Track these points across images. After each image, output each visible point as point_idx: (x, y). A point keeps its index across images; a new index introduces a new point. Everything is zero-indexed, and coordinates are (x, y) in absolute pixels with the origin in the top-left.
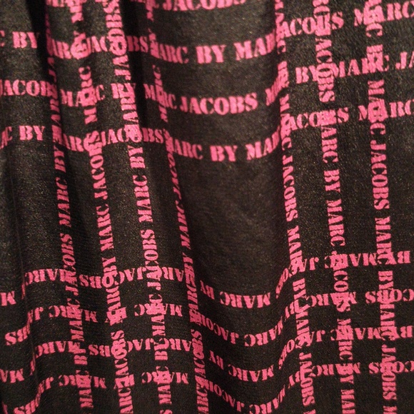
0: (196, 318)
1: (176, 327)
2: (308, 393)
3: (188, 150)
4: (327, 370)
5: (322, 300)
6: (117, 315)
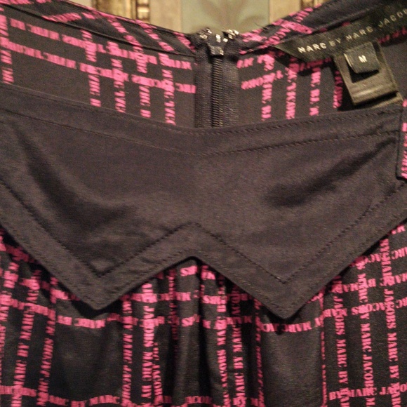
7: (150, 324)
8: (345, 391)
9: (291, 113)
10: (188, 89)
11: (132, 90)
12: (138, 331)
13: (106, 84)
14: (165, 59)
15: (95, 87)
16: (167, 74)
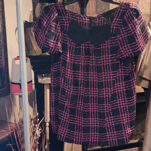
0: (97, 76)
1: (96, 77)
2: (104, 82)
3: (97, 65)
4: (105, 80)
5: (105, 75)
6: (92, 75)
7: (84, 47)
8: (105, 56)
9: (100, 25)
10: (89, 22)
11: (83, 22)
12: (83, 48)
13: (80, 22)
14: (86, 19)
15: (79, 22)
16: (87, 21)
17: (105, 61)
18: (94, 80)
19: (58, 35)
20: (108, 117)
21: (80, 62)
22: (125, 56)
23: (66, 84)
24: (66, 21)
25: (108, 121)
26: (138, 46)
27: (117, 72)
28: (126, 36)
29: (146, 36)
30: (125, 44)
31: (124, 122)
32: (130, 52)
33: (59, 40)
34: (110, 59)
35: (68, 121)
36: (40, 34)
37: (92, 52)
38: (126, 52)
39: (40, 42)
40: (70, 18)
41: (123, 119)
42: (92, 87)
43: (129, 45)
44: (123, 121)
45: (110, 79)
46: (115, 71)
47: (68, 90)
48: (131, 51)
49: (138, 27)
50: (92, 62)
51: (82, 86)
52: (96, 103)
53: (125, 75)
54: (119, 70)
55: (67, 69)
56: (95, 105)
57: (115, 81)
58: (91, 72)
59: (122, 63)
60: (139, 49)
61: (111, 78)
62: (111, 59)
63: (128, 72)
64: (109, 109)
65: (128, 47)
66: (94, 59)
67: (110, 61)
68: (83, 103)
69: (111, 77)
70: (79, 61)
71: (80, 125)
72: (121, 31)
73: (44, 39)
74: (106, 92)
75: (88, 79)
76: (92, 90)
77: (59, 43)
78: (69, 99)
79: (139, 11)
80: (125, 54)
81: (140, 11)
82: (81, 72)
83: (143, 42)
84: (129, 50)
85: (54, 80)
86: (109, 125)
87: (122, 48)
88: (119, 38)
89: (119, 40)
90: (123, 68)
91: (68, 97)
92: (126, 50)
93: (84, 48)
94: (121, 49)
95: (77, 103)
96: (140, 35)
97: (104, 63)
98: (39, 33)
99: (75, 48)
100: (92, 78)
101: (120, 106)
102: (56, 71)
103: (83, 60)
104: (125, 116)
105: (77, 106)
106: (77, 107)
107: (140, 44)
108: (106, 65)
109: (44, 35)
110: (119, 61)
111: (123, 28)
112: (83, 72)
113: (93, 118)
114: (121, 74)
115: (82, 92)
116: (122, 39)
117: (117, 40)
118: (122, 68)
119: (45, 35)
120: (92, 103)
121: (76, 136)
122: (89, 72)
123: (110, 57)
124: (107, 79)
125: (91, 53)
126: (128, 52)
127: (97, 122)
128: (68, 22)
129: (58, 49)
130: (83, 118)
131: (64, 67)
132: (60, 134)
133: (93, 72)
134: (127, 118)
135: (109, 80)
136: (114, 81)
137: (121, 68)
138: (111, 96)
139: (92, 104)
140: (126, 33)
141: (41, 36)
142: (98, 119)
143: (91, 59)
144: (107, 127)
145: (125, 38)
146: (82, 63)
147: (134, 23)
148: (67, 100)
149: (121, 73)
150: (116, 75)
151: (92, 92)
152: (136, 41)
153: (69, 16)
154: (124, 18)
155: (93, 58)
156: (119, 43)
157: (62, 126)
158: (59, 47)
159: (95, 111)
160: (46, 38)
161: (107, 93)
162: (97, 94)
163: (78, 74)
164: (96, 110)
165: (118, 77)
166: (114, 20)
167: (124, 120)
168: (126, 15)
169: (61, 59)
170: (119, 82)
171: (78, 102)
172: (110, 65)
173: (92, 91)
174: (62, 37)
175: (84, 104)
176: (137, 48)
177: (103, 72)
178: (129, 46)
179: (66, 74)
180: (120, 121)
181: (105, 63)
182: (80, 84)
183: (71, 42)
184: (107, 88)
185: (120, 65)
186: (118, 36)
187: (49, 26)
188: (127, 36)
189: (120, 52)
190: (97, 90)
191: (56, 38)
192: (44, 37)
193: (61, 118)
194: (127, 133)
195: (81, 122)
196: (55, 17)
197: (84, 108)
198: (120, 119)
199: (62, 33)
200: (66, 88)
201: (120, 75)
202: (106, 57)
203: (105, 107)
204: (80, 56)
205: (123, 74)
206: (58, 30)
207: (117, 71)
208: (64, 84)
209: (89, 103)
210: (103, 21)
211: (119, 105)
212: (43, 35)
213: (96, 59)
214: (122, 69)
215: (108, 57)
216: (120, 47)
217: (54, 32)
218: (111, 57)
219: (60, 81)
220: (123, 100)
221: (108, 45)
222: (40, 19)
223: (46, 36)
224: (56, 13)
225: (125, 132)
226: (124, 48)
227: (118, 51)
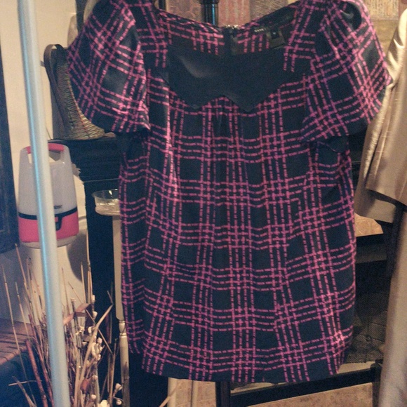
0: (248, 191)
1: (245, 194)
2: (268, 207)
3: (247, 161)
4: (271, 203)
5: (269, 189)
6: (235, 191)
7: (210, 114)
8: (268, 136)
9: (253, 50)
10: (222, 44)
11: (205, 44)
12: (207, 117)
13: (198, 43)
14: (215, 35)
15: (195, 44)
16: (216, 39)
17: (270, 151)
18: (242, 204)
19: (137, 79)
20: (281, 303)
21: (200, 155)
22: (323, 134)
23: (162, 217)
24: (159, 41)
25: (280, 313)
26: (359, 105)
27: (302, 180)
28: (325, 80)
29: (381, 79)
30: (325, 102)
31: (325, 316)
32: (337, 122)
33: (141, 94)
34: (283, 145)
35: (170, 319)
36: (86, 79)
37: (234, 125)
38: (326, 123)
39: (87, 102)
40: (170, 31)
41: (321, 307)
42: (236, 222)
43: (333, 104)
44: (323, 313)
45: (284, 198)
46: (298, 178)
47: (170, 232)
48: (341, 121)
49: (357, 53)
50: (233, 153)
51: (208, 222)
52: (248, 265)
53: (324, 185)
54: (309, 172)
55: (164, 176)
56: (244, 271)
57: (299, 203)
58: (231, 181)
59: (317, 154)
60: (363, 115)
61: (288, 197)
62: (286, 145)
63: (332, 179)
64: (284, 280)
65: (331, 109)
66: (238, 146)
67: (283, 149)
68: (210, 267)
69: (288, 194)
70: (199, 151)
71: (206, 327)
72: (312, 65)
73: (98, 94)
74: (274, 236)
75: (225, 200)
76: (236, 231)
77: (141, 102)
78: (172, 258)
79: (360, 9)
80: (325, 128)
81: (363, 9)
82: (205, 183)
83: (372, 96)
84: (335, 119)
85: (128, 206)
86: (283, 326)
87: (316, 113)
88: (307, 84)
89: (306, 90)
90: (320, 168)
91: (170, 252)
92: (327, 119)
93: (213, 116)
94: (313, 114)
95: (194, 269)
96: (364, 77)
97: (266, 155)
98: (83, 75)
99: (185, 115)
100: (234, 197)
101: (314, 271)
102: (135, 180)
103: (209, 149)
104: (327, 298)
105: (196, 277)
106: (196, 279)
107: (364, 101)
108: (273, 160)
109: (98, 82)
110: (308, 149)
111: (316, 56)
112: (208, 183)
113: (239, 307)
114: (315, 186)
115: (207, 237)
116: (315, 87)
117: (302, 91)
118: (317, 168)
119: (101, 81)
120: (237, 265)
121: (195, 358)
122: (225, 181)
123: (282, 138)
124: (277, 199)
125: (231, 130)
126: (333, 122)
127: (250, 319)
128: (164, 44)
129: (139, 120)
130: (212, 309)
131: (156, 171)
132: (151, 355)
133: (237, 180)
134: (334, 303)
135: (281, 202)
136: (294, 205)
137: (314, 168)
138: (288, 245)
139: (238, 270)
140: (326, 72)
141: (91, 83)
142: (253, 310)
143: (231, 147)
144: (280, 330)
145: (322, 84)
146: (206, 158)
147: (348, 42)
148: (168, 260)
149: (315, 182)
150: (300, 188)
151: (236, 236)
152: (354, 93)
153: (165, 27)
154: (320, 30)
155: (237, 143)
156: (306, 97)
157: (154, 333)
158: (140, 113)
159: (244, 287)
160: (103, 89)
161: (277, 238)
162: (251, 241)
163: (197, 188)
164: (248, 284)
165: (305, 193)
166: (293, 37)
167: (325, 310)
168: (325, 22)
169: (149, 148)
170: (310, 207)
171: (197, 266)
172: (284, 161)
173: (236, 234)
174: (149, 85)
175: (214, 269)
176: (358, 110)
177: (265, 182)
178: (334, 107)
179: (164, 190)
180: (314, 312)
181: (269, 154)
182: (201, 214)
183: (176, 98)
184: (276, 223)
185: (310, 159)
186: (304, 79)
187: (112, 57)
188: (330, 78)
189: (311, 124)
190: (250, 231)
191: (133, 89)
192: (99, 86)
193: (151, 312)
194: (333, 344)
195: (206, 320)
196: (127, 30)
197: (214, 282)
198: (315, 308)
199: (149, 76)
200: (164, 227)
201: (312, 186)
202: (271, 140)
203: (273, 276)
204: (199, 137)
205: (319, 185)
206: (136, 68)
207: (303, 177)
208: (159, 218)
209: (229, 267)
210: (261, 39)
211: (309, 269)
212: (95, 81)
213: (246, 144)
214: (318, 171)
215: (279, 139)
216: (311, 109)
217: (126, 72)
218: (286, 137)
219: (148, 209)
220: (322, 256)
221: (276, 106)
222: (85, 35)
223: (104, 85)
224: (131, 20)
225: (329, 341)
226: (321, 113)
227: (304, 121)
